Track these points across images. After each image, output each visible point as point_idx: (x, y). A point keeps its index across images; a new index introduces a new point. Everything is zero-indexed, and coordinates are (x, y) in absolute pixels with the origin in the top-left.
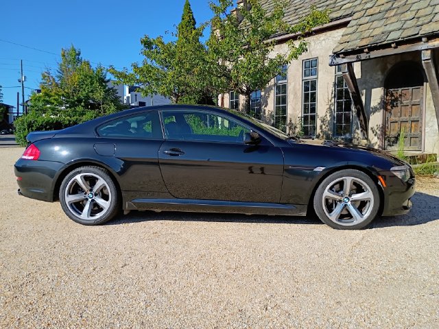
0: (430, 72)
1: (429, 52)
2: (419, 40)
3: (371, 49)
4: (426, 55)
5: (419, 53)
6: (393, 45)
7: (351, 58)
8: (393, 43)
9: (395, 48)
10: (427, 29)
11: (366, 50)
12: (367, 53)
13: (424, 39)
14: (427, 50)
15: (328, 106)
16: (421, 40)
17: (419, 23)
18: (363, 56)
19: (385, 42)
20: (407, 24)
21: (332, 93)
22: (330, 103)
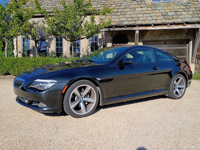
0: (137, 38)
1: (138, 31)
2: (135, 26)
3: (116, 27)
4: (137, 32)
7: (106, 29)
8: (125, 26)
9: (126, 28)
10: (139, 22)
12: (114, 28)
13: (137, 26)
15: (86, 50)
17: (134, 20)
18: (111, 29)
19: (123, 25)
20: (129, 19)
21: (88, 44)
22: (87, 48)
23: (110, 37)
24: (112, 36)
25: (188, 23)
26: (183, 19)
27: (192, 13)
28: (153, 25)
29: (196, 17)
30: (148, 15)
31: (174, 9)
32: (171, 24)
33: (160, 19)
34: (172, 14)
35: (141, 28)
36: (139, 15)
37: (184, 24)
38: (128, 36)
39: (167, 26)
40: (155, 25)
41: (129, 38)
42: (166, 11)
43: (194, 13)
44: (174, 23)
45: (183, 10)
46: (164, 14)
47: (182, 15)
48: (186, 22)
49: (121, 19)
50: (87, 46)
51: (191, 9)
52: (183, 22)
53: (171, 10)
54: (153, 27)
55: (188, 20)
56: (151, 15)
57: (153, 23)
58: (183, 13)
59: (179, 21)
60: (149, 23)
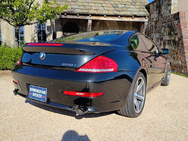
0: (89, 28)
1: (91, 21)
3: (68, 14)
5: (87, 20)
6: (78, 15)
7: (58, 16)
8: (78, 14)
9: (78, 16)
10: (92, 12)
11: (65, 14)
12: (65, 15)
13: (90, 15)
14: (90, 20)
15: (32, 38)
16: (89, 16)
17: (86, 8)
18: (63, 17)
19: (75, 13)
20: (81, 7)
21: (34, 31)
22: (33, 36)
23: (60, 25)
24: (62, 24)
25: (136, 16)
26: (132, 12)
27: (138, 7)
28: (105, 16)
29: (142, 11)
30: (100, 5)
31: (122, 2)
32: (121, 16)
33: (111, 10)
34: (122, 7)
35: (94, 18)
36: (91, 4)
37: (133, 17)
38: (79, 26)
39: (118, 18)
40: (107, 16)
41: (80, 28)
42: (116, 3)
43: (141, 7)
44: (124, 15)
45: (130, 4)
46: (115, 5)
47: (130, 8)
48: (134, 15)
49: (73, 7)
50: (33, 34)
51: (137, 4)
52: (132, 15)
53: (121, 3)
54: (105, 17)
55: (136, 13)
56: (103, 6)
57: (105, 13)
58: (131, 6)
59: (129, 13)
60: (102, 13)
